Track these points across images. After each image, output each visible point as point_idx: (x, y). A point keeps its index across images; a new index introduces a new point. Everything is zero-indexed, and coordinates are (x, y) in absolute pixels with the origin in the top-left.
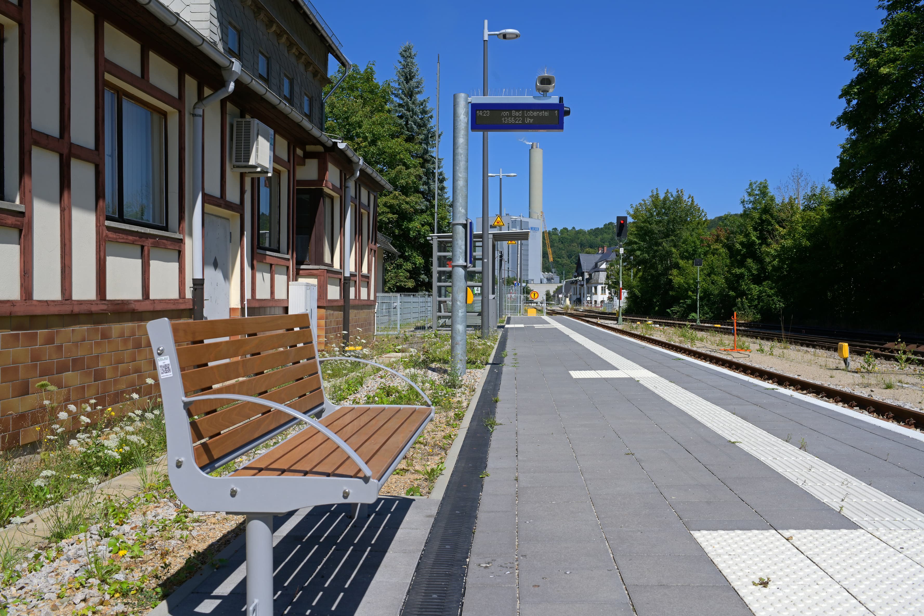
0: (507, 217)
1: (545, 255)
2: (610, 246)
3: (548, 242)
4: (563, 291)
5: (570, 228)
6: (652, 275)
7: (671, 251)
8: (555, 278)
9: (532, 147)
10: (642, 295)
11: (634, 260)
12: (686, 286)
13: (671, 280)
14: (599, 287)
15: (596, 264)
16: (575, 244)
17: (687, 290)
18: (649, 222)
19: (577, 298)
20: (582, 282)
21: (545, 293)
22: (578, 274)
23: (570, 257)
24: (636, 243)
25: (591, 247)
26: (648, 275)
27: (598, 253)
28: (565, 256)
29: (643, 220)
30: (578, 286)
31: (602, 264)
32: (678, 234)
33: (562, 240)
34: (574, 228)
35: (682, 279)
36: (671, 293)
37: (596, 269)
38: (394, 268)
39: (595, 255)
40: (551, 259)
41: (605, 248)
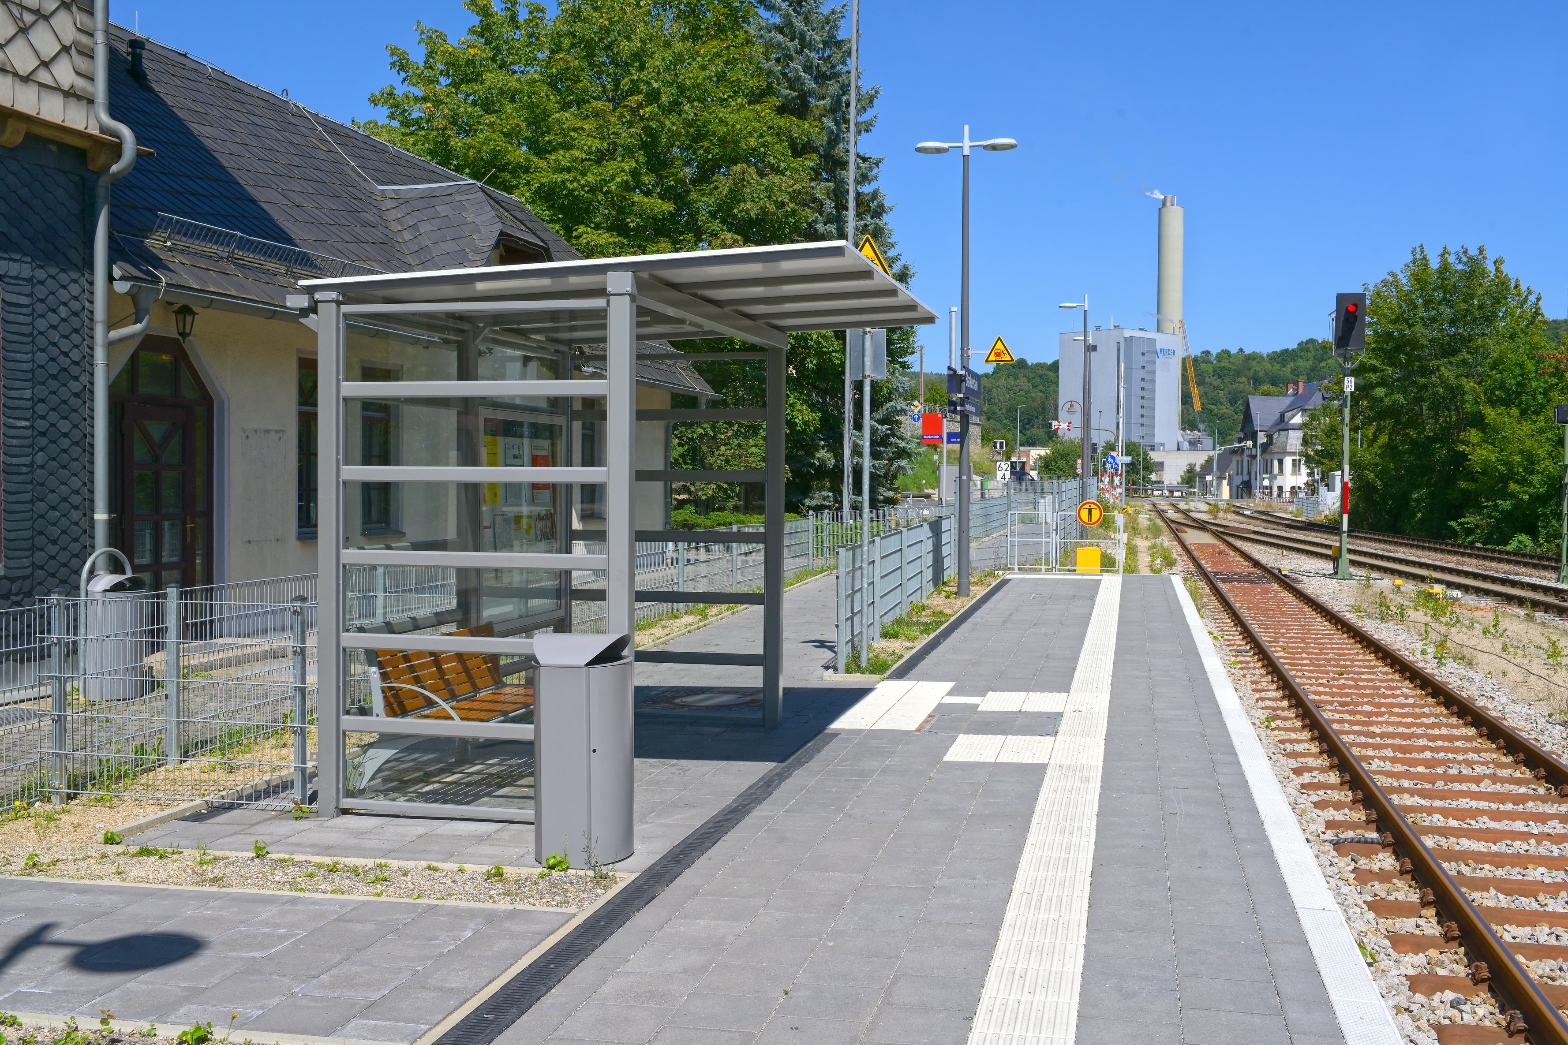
0: (1116, 331)
1: (1186, 399)
2: (1309, 380)
3: (1191, 374)
4: (1215, 469)
5: (1234, 350)
6: (1414, 443)
7: (1461, 386)
8: (1205, 442)
9: (1164, 205)
10: (1386, 485)
11: (1371, 408)
12: (1502, 469)
13: (1464, 456)
14: (1288, 461)
15: (1282, 416)
16: (1244, 379)
17: (1504, 479)
18: (1406, 321)
19: (1244, 482)
20: (1254, 451)
21: (1185, 468)
22: (1245, 434)
23: (1233, 402)
24: (1374, 369)
25: (1274, 383)
26: (1403, 442)
27: (1286, 395)
28: (1224, 400)
29: (1393, 317)
30: (1246, 459)
31: (1293, 416)
32: (1478, 347)
33: (1219, 373)
34: (1241, 350)
35: (1493, 452)
36: (1462, 484)
37: (1282, 425)
38: (737, 434)
39: (1281, 398)
40: (1198, 406)
41: (1301, 385)
